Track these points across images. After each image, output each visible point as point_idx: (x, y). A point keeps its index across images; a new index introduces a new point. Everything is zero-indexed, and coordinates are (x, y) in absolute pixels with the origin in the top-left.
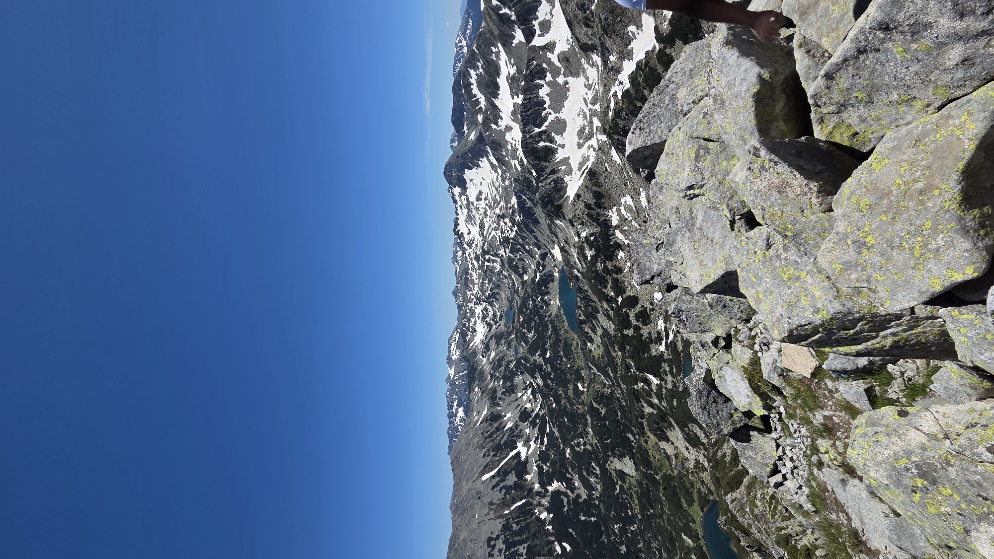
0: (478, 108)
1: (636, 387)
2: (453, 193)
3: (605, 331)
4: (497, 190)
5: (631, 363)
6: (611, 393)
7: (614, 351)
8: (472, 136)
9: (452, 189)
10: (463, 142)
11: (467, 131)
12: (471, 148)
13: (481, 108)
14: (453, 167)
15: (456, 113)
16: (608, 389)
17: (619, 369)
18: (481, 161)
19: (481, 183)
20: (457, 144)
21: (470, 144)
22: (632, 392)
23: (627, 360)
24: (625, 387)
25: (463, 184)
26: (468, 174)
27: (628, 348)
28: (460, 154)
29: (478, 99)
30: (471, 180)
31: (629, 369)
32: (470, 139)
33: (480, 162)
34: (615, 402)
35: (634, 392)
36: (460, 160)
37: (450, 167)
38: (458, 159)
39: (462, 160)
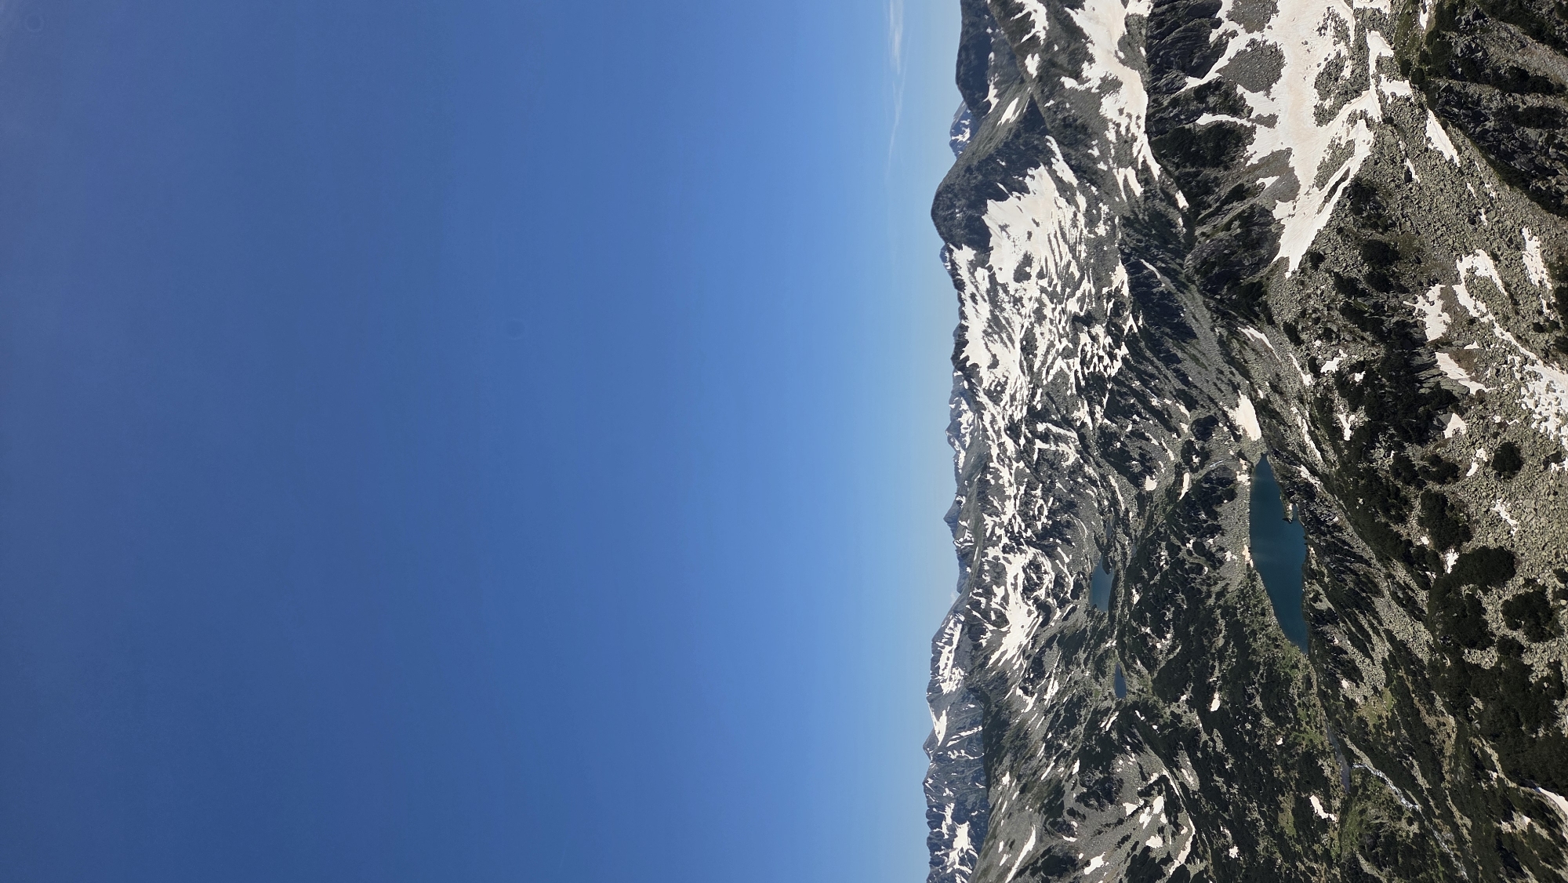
0: (1026, 37)
1: (1505, 827)
2: (953, 264)
3: (1400, 649)
4: (1072, 250)
5: (1489, 751)
6: (1423, 837)
7: (1433, 711)
8: (1010, 114)
9: (951, 252)
10: (984, 131)
11: (994, 102)
12: (1006, 145)
13: (1035, 38)
14: (956, 196)
15: (968, 56)
16: (1410, 822)
17: (1446, 768)
18: (1033, 177)
19: (1030, 234)
20: (967, 135)
21: (1002, 135)
22: (1493, 840)
23: (1475, 740)
24: (1469, 823)
25: (980, 240)
26: (995, 213)
27: (1480, 704)
28: (975, 163)
29: (1029, 14)
30: (1003, 228)
31: (1483, 769)
32: (1003, 120)
33: (1028, 180)
34: (1434, 866)
35: (1499, 843)
36: (975, 178)
37: (950, 195)
38: (971, 174)
39: (980, 177)
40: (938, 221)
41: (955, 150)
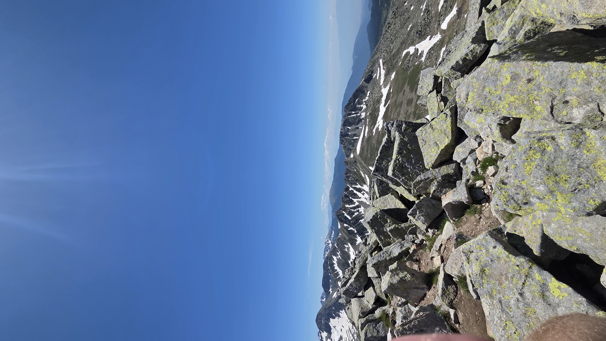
0: (338, 277)
2: (321, 337)
4: (353, 336)
8: (335, 295)
9: (321, 333)
10: (329, 299)
11: (331, 292)
12: (334, 303)
13: (340, 278)
15: (325, 280)
18: (341, 313)
19: (341, 330)
20: (325, 300)
21: (333, 301)
25: (328, 330)
26: (333, 322)
28: (327, 307)
29: (338, 272)
30: (335, 327)
32: (333, 297)
36: (327, 311)
37: (321, 316)
38: (326, 310)
39: (328, 311)
40: (317, 323)
41: (322, 304)
